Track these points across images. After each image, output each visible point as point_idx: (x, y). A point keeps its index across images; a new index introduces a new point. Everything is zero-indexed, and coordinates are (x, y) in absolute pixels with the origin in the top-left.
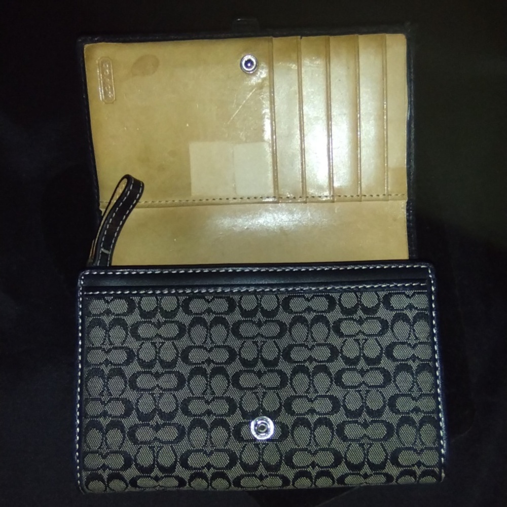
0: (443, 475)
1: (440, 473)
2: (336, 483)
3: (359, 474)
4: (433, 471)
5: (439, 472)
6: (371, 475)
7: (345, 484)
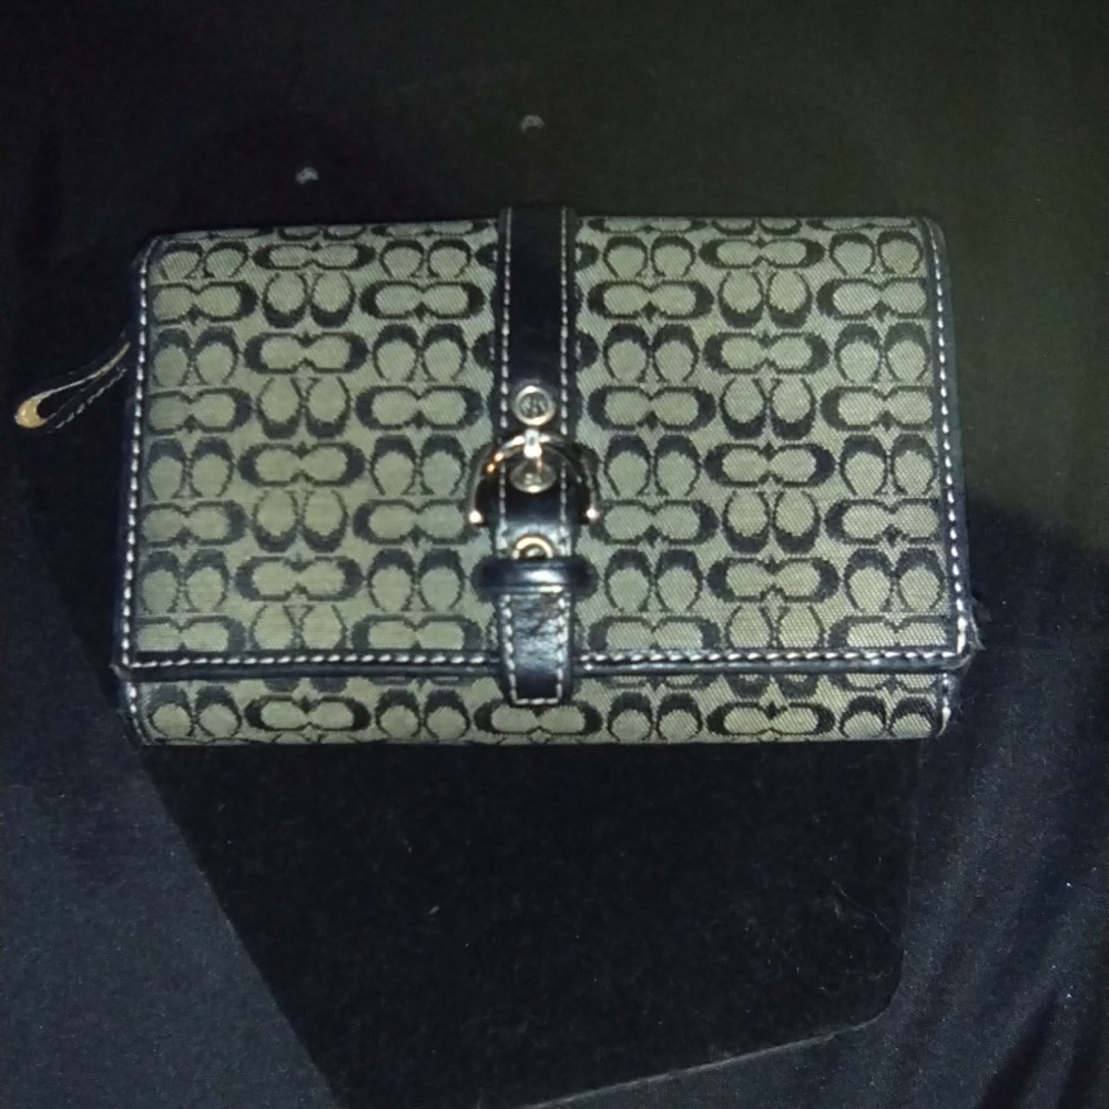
0: (946, 712)
1: (940, 706)
2: (705, 729)
3: (756, 706)
4: (923, 703)
5: (936, 704)
6: (784, 709)
7: (725, 732)
